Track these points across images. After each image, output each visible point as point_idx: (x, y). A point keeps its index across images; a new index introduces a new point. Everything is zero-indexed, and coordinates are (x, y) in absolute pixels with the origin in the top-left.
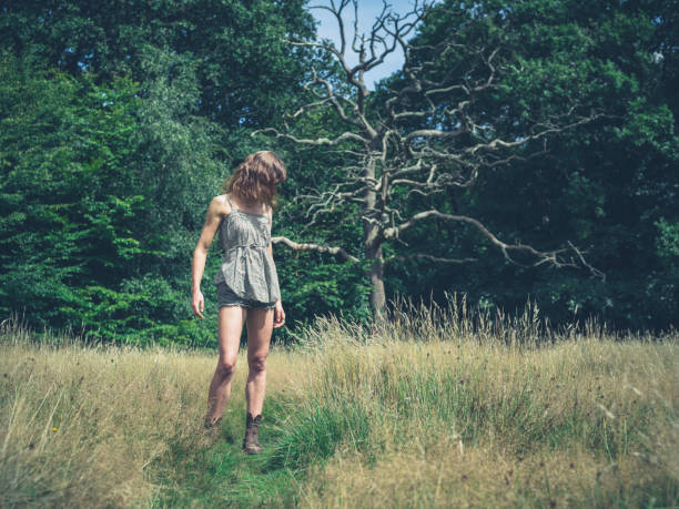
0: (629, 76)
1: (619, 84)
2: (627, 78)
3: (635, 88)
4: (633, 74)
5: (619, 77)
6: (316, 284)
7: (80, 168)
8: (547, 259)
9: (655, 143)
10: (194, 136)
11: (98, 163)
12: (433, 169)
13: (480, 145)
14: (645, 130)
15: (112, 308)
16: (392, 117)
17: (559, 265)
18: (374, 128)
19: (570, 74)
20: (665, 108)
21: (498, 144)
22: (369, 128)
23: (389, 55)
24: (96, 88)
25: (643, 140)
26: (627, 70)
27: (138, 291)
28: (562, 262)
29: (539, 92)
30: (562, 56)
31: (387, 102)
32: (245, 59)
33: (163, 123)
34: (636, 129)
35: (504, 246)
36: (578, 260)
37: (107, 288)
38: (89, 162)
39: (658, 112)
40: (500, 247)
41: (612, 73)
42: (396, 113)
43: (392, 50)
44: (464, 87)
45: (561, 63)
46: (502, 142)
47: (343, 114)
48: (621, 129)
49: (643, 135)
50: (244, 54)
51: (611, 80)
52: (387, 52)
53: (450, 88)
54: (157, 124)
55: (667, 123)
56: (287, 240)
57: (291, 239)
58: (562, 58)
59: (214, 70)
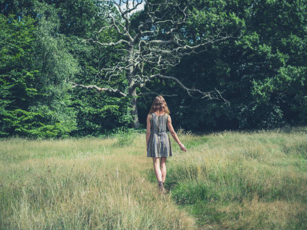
0: (242, 20)
1: (237, 23)
2: (240, 20)
3: (244, 25)
4: (243, 19)
5: (237, 19)
6: (110, 106)
7: (11, 58)
8: (207, 96)
9: (251, 48)
10: (59, 43)
11: (19, 56)
12: (160, 58)
13: (179, 48)
14: (247, 42)
15: (26, 119)
16: (141, 33)
17: (211, 98)
18: (133, 37)
19: (217, 18)
20: (255, 33)
21: (187, 47)
22: (131, 37)
23: (139, 5)
24: (15, 21)
25: (246, 46)
26: (241, 17)
27: (36, 111)
28: (212, 97)
29: (204, 25)
30: (214, 9)
31: (139, 27)
32: (79, 8)
33: (46, 38)
34: (243, 42)
35: (188, 89)
36: (219, 97)
37: (23, 110)
38: (15, 55)
39: (252, 35)
40: (186, 90)
41: (235, 18)
42: (143, 31)
43: (141, 3)
44: (172, 21)
45: (213, 13)
46: (189, 46)
47: (119, 31)
48: (238, 42)
49: (246, 44)
50: (78, 5)
51: (234, 21)
52: (138, 4)
53: (166, 21)
54: (43, 38)
55: (256, 39)
56: (96, 86)
57: (98, 86)
58: (213, 11)
59: (65, 12)
